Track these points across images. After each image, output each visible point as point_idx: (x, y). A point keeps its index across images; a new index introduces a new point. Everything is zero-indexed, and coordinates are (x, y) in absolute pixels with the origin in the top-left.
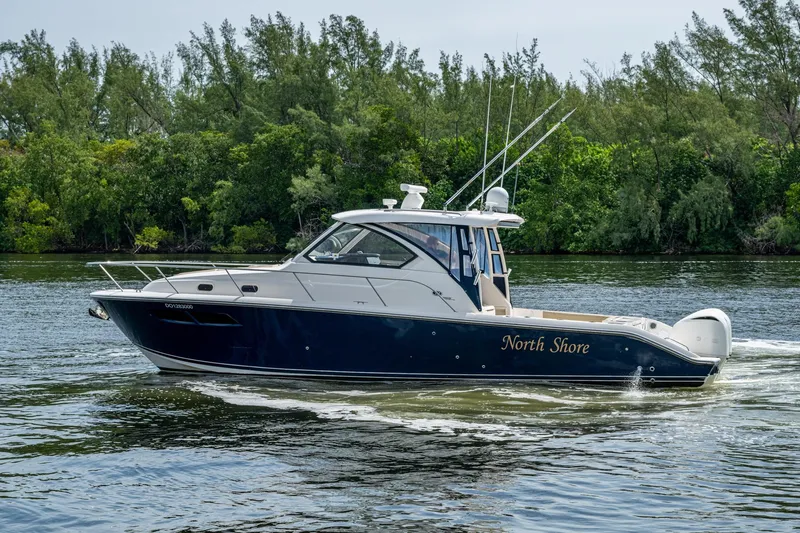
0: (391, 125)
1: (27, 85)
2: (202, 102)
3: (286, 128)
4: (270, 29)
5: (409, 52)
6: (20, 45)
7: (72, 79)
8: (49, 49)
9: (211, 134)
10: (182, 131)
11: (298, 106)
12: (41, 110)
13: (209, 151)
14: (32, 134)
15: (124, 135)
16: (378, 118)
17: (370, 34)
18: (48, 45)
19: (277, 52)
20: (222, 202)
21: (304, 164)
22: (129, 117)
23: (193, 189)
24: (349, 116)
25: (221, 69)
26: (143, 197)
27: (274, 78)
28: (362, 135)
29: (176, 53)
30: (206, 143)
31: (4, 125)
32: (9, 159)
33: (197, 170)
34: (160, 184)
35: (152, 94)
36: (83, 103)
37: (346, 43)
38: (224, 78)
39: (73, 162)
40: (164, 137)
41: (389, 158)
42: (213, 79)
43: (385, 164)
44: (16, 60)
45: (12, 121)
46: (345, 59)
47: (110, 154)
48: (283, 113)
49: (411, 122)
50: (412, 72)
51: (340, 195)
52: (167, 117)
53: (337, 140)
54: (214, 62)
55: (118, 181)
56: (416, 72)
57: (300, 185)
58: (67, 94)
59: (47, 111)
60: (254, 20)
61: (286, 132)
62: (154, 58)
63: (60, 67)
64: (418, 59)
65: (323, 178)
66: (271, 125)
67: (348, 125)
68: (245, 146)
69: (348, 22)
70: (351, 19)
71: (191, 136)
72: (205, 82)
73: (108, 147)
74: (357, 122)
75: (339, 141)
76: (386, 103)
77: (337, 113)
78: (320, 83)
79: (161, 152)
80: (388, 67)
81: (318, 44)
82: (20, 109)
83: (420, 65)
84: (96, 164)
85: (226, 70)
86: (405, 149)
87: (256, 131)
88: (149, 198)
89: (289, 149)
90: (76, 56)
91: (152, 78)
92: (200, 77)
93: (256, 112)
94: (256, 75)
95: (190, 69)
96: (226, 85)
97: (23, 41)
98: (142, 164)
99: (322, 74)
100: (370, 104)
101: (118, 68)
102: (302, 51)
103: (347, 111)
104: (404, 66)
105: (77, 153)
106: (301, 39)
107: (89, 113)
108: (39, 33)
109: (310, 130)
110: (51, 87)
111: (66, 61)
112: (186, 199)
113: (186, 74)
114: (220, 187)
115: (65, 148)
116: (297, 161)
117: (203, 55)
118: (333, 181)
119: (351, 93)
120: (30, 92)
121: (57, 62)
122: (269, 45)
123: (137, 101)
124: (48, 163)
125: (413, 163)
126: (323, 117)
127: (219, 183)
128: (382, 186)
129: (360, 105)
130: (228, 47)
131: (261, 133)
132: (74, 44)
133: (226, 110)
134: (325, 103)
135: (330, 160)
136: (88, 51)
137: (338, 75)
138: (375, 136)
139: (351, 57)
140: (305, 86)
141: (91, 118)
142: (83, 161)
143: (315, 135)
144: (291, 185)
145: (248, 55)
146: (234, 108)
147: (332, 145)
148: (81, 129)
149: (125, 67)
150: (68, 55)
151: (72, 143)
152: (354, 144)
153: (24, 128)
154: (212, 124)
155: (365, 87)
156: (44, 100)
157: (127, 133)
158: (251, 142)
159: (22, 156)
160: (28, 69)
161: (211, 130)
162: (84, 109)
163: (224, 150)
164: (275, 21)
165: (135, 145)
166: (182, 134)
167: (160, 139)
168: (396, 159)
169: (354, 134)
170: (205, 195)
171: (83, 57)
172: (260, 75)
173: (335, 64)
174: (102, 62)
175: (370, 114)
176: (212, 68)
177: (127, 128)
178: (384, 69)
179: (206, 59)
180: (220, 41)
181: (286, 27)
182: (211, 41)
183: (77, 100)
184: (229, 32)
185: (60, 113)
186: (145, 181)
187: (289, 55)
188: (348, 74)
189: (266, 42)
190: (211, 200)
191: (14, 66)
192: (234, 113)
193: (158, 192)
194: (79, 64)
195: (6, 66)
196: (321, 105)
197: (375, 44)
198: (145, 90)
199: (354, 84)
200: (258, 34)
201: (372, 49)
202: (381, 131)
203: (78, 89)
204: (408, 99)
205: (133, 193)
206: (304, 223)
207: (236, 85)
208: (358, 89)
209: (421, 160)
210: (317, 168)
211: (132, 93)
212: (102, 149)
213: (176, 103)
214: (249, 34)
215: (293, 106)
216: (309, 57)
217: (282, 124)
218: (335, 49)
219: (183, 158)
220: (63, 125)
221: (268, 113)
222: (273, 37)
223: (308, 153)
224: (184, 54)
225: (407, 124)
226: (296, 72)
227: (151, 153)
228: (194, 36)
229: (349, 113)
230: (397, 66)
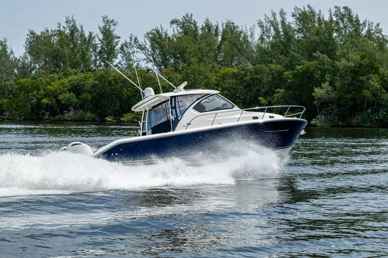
0: (365, 62)
1: (183, 40)
2: (270, 49)
3: (311, 63)
4: (304, 13)
5: (375, 25)
6: (181, 20)
7: (206, 37)
8: (195, 23)
9: (274, 66)
10: (260, 64)
11: (318, 52)
12: (190, 53)
13: (273, 74)
14: (185, 64)
15: (230, 66)
16: (358, 57)
17: (355, 16)
18: (194, 21)
19: (308, 25)
20: (278, 100)
21: (320, 81)
22: (233, 56)
23: (264, 93)
24: (344, 57)
25: (279, 33)
26: (239, 97)
27: (306, 37)
28: (351, 67)
29: (257, 25)
30: (271, 70)
31: (172, 60)
32: (174, 77)
33: (266, 84)
34: (248, 91)
35: (245, 45)
36: (210, 50)
37: (342, 20)
38: (281, 37)
39: (205, 79)
40: (250, 67)
41: (364, 78)
42: (275, 38)
43: (362, 82)
44: (178, 28)
45: (176, 58)
46: (342, 28)
47: (223, 75)
48: (310, 55)
49: (376, 60)
50: (377, 35)
51: (338, 97)
52: (252, 57)
53: (338, 69)
54: (276, 30)
55: (227, 89)
56: (379, 35)
57: (318, 92)
58: (204, 45)
59: (193, 53)
60: (296, 9)
61: (311, 65)
62: (246, 27)
63: (200, 32)
64: (380, 28)
65: (330, 88)
66: (304, 61)
67: (344, 62)
68: (291, 72)
69: (344, 9)
70: (345, 8)
71: (264, 66)
72: (271, 39)
73: (222, 72)
74: (348, 60)
75: (338, 70)
76: (363, 50)
77: (337, 55)
78: (329, 40)
79: (249, 74)
80: (364, 32)
81: (328, 20)
82: (179, 52)
83: (380, 31)
84: (216, 80)
85: (282, 33)
86: (373, 74)
87: (296, 64)
88: (242, 97)
89: (313, 74)
90: (208, 26)
91: (245, 37)
92: (268, 37)
93: (296, 55)
94: (296, 36)
95: (264, 33)
96: (281, 41)
97: (182, 19)
98: (239, 80)
99: (330, 35)
100: (354, 51)
101: (228, 32)
102: (320, 24)
103: (343, 55)
104: (372, 32)
105: (207, 74)
106: (319, 18)
107: (213, 54)
108: (190, 15)
109: (324, 64)
110: (195, 41)
111: (203, 29)
112: (260, 98)
113: (262, 35)
114: (278, 92)
115: (201, 72)
116: (317, 79)
117: (271, 26)
118: (335, 90)
119: (345, 46)
120: (185, 44)
121: (198, 29)
122: (304, 21)
123: (237, 49)
124: (193, 79)
125: (377, 82)
126: (331, 58)
127: (277, 90)
128: (361, 93)
129: (349, 51)
130: (283, 22)
131: (299, 65)
132: (207, 20)
133: (281, 53)
134: (331, 50)
135: (334, 79)
136: (214, 24)
137: (339, 36)
138: (357, 67)
139: (345, 27)
140: (321, 41)
141: (214, 57)
142: (210, 78)
143: (326, 66)
144: (313, 91)
145: (293, 26)
146: (285, 52)
147: (335, 71)
148: (209, 63)
149: (232, 32)
150: (204, 25)
151: (205, 69)
152: (346, 71)
153: (182, 61)
154: (274, 61)
155: (352, 42)
156: (192, 48)
157: (232, 64)
158: (294, 70)
159: (180, 75)
160: (184, 33)
161: (273, 63)
162: (211, 52)
163: (280, 74)
164: (307, 9)
165: (236, 70)
166: (259, 65)
167: (248, 68)
168: (368, 79)
169: (347, 66)
170: (270, 96)
171: (211, 27)
172: (298, 36)
173: (337, 31)
174: (221, 29)
175: (355, 56)
176: (275, 32)
177: (232, 62)
178: (362, 33)
179: (272, 28)
180: (279, 19)
181: (312, 12)
182: (274, 19)
183: (208, 48)
184: (283, 14)
185: (199, 55)
186: (240, 89)
187: (313, 26)
188: (343, 36)
189: (302, 19)
190: (274, 99)
191: (178, 31)
192: (285, 55)
193: (247, 94)
194: (209, 30)
195: (174, 31)
196: (329, 51)
197: (357, 21)
198: (241, 44)
199: (346, 41)
200: (298, 16)
201: (356, 24)
202: (361, 65)
203: (209, 42)
204: (375, 49)
205: (234, 94)
206: (320, 111)
207: (286, 41)
208: (348, 43)
209: (381, 80)
210: (327, 83)
211: (235, 45)
212: (219, 72)
213: (257, 50)
214: (294, 15)
215: (315, 52)
216: (323, 27)
217: (310, 61)
218: (337, 23)
219: (259, 77)
220: (200, 60)
221: (302, 55)
222: (305, 18)
223: (323, 76)
224: (261, 25)
225: (373, 61)
226: (317, 34)
227: (244, 75)
228: (266, 17)
229: (344, 55)
230: (369, 31)
